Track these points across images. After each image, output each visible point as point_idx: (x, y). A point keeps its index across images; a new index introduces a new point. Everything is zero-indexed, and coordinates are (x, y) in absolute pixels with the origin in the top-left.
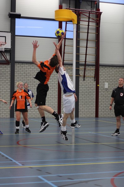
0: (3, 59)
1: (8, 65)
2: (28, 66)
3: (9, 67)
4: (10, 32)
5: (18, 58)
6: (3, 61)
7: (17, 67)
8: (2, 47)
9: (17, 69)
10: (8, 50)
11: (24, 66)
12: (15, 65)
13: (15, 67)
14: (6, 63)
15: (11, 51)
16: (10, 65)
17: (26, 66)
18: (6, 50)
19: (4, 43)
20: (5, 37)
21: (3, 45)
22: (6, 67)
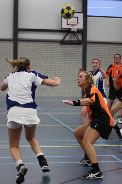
0: (75, 39)
1: (80, 46)
2: (99, 46)
3: (81, 47)
4: (82, 13)
5: (90, 38)
6: (75, 41)
7: (89, 47)
8: (74, 28)
9: (89, 49)
10: (80, 30)
11: (95, 46)
12: (87, 45)
13: (87, 47)
14: (78, 43)
15: (83, 32)
16: (82, 46)
17: (98, 46)
18: (78, 30)
19: (76, 24)
20: (77, 17)
21: (75, 26)
22: (79, 47)
